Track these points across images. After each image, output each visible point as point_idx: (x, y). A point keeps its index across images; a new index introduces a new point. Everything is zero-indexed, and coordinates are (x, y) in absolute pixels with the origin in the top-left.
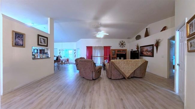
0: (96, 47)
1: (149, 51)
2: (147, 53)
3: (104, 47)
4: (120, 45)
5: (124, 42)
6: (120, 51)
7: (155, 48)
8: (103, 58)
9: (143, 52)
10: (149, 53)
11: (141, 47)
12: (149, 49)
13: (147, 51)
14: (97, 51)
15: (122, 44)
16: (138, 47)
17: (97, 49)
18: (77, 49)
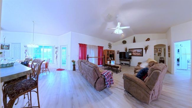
4: (109, 46)
7: (144, 51)
9: (132, 53)
10: (139, 54)
11: (129, 49)
13: (136, 52)
16: (126, 50)
17: (91, 48)
18: (61, 46)
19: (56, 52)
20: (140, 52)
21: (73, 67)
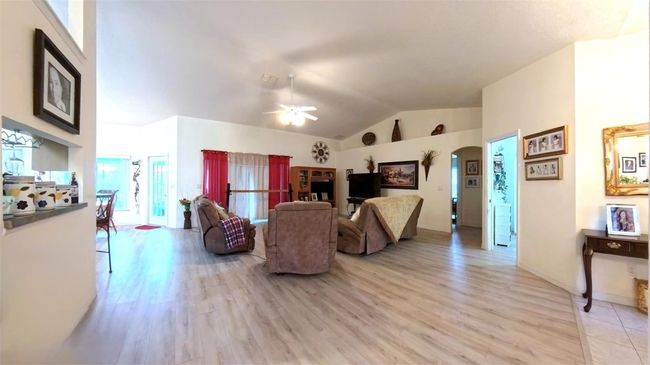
0: (240, 157)
1: (405, 176)
2: (401, 180)
3: (270, 156)
4: (315, 155)
5: (325, 148)
6: (320, 173)
7: (422, 169)
8: (266, 195)
9: (388, 177)
10: (406, 181)
11: (379, 164)
12: (406, 170)
13: (400, 174)
14: (244, 169)
15: (321, 153)
16: (371, 164)
17: (244, 162)
18: (149, 158)
19: (136, 175)
20: (409, 175)
21: (183, 219)
